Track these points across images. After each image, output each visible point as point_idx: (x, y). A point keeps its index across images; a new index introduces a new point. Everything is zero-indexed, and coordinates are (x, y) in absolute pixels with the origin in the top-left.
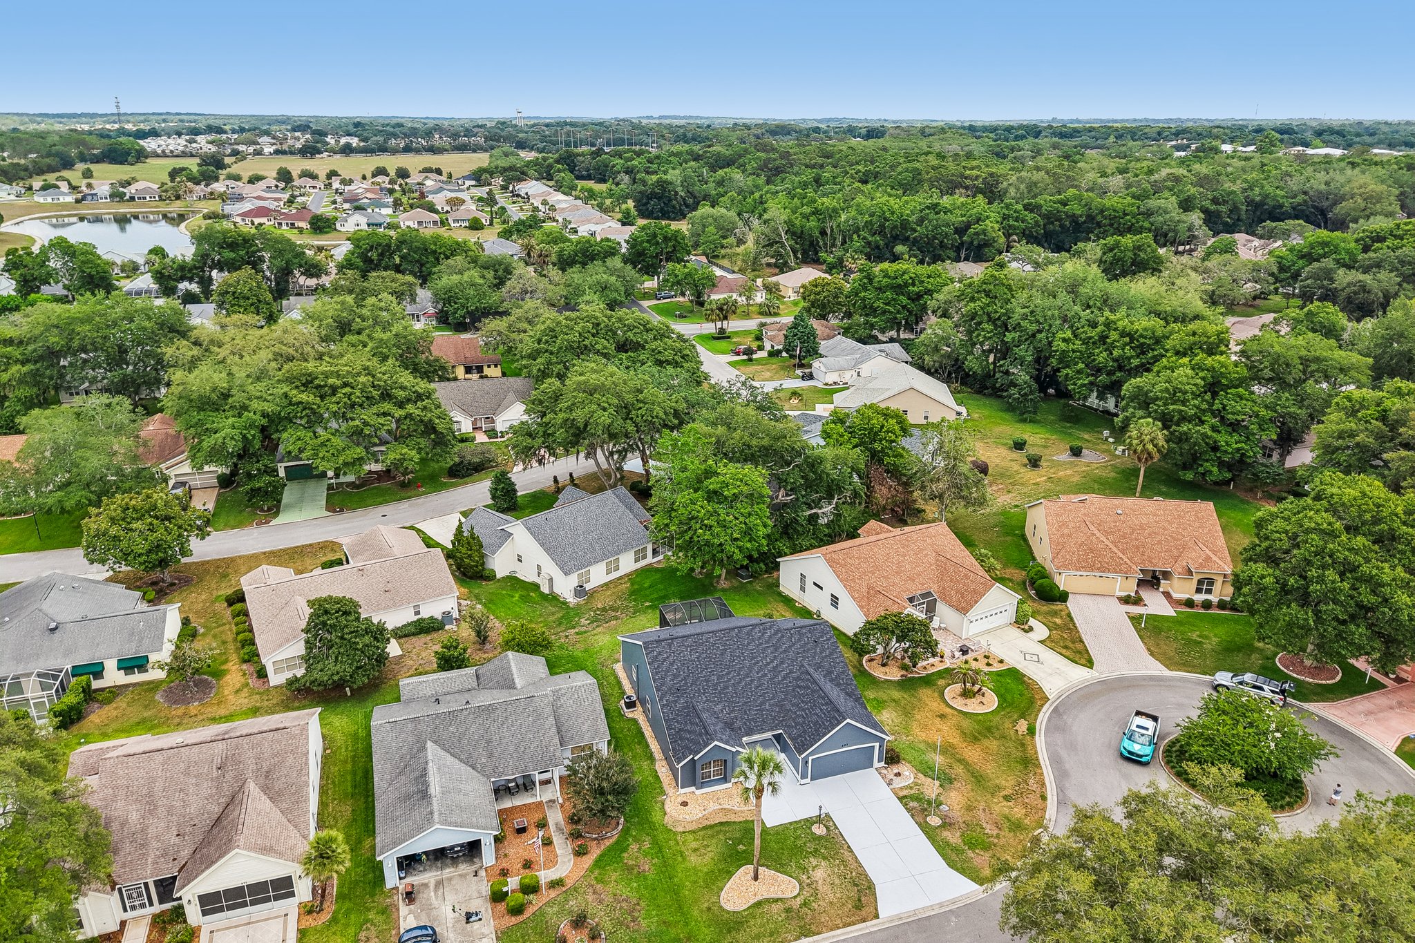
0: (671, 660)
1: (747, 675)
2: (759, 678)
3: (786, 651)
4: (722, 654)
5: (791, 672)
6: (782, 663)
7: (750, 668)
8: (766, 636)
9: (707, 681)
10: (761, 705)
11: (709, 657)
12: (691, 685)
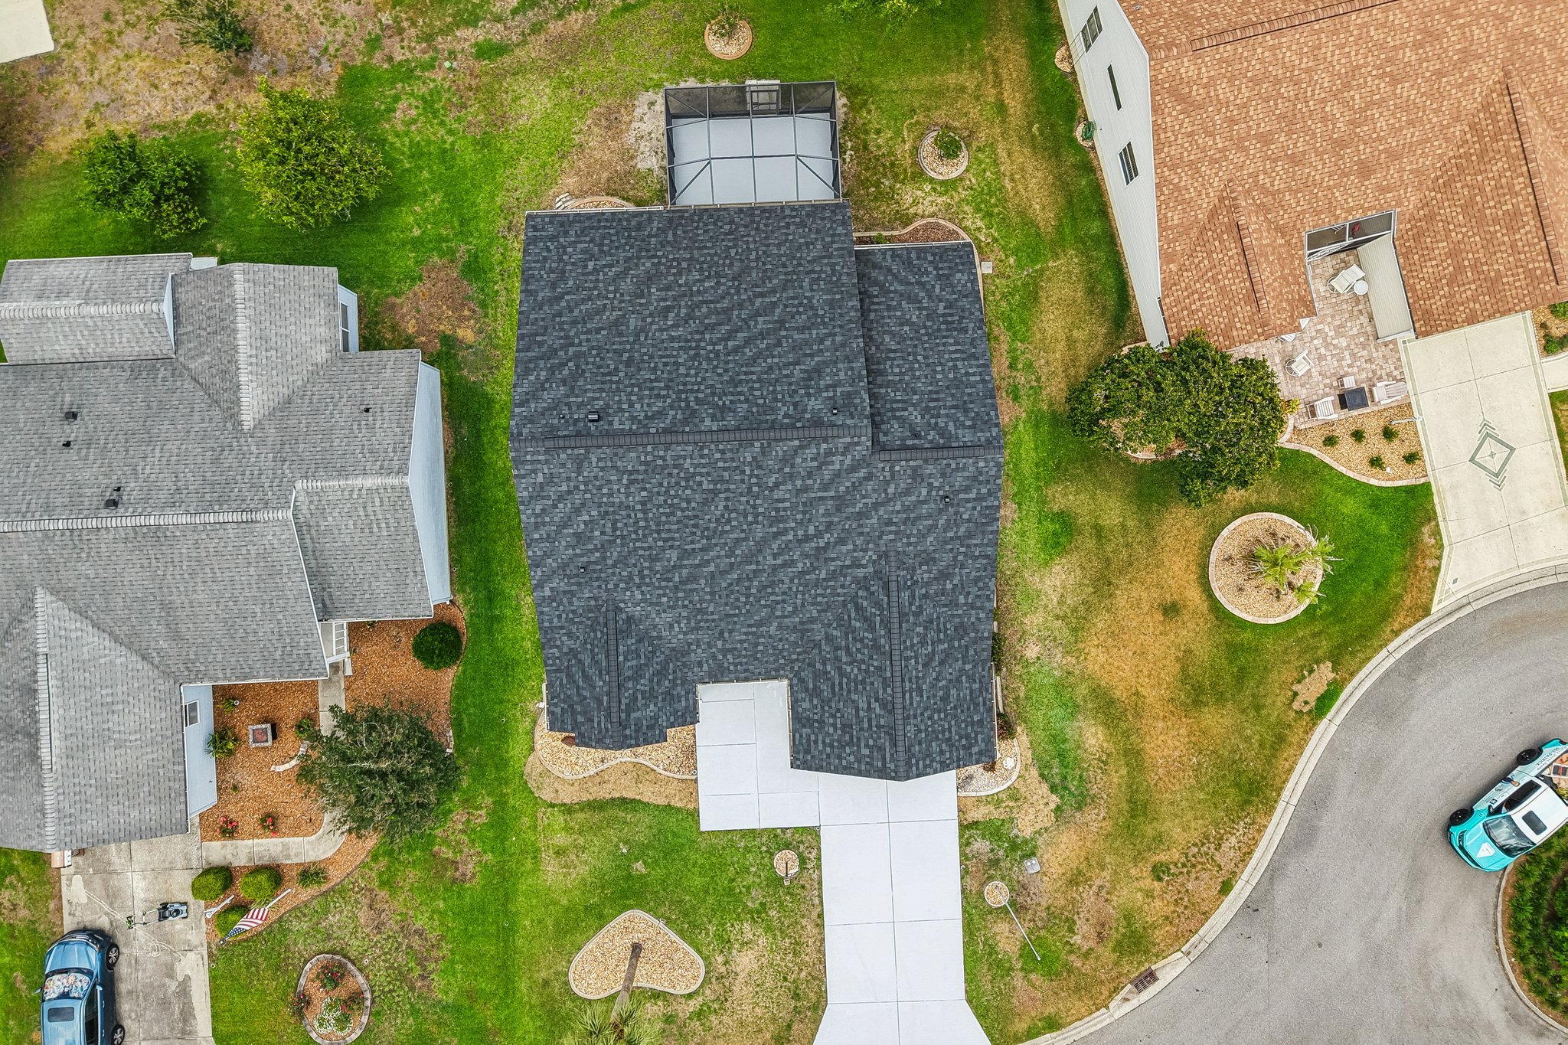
0: (577, 498)
1: (748, 559)
2: (774, 569)
3: (861, 515)
4: (706, 502)
5: (856, 564)
6: (842, 541)
7: (761, 545)
8: (826, 474)
9: (653, 559)
10: (760, 624)
11: (671, 506)
12: (614, 566)
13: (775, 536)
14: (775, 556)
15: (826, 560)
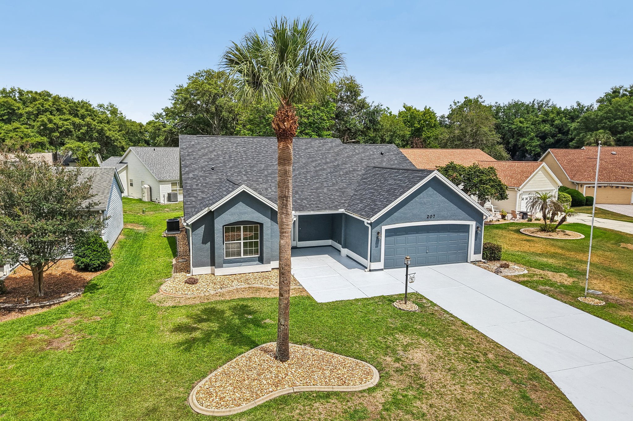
0: (211, 149)
3: (348, 157)
11: (258, 152)
12: (231, 168)
13: (312, 162)
14: (315, 167)
15: (341, 169)
